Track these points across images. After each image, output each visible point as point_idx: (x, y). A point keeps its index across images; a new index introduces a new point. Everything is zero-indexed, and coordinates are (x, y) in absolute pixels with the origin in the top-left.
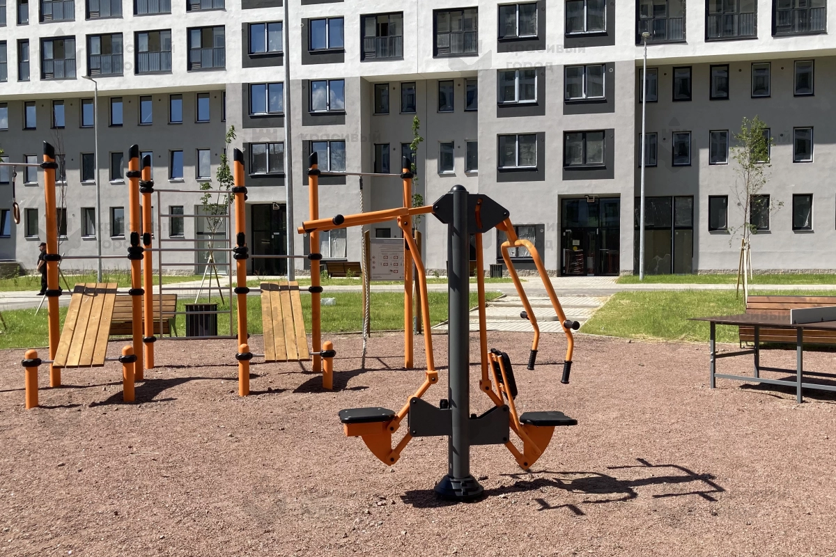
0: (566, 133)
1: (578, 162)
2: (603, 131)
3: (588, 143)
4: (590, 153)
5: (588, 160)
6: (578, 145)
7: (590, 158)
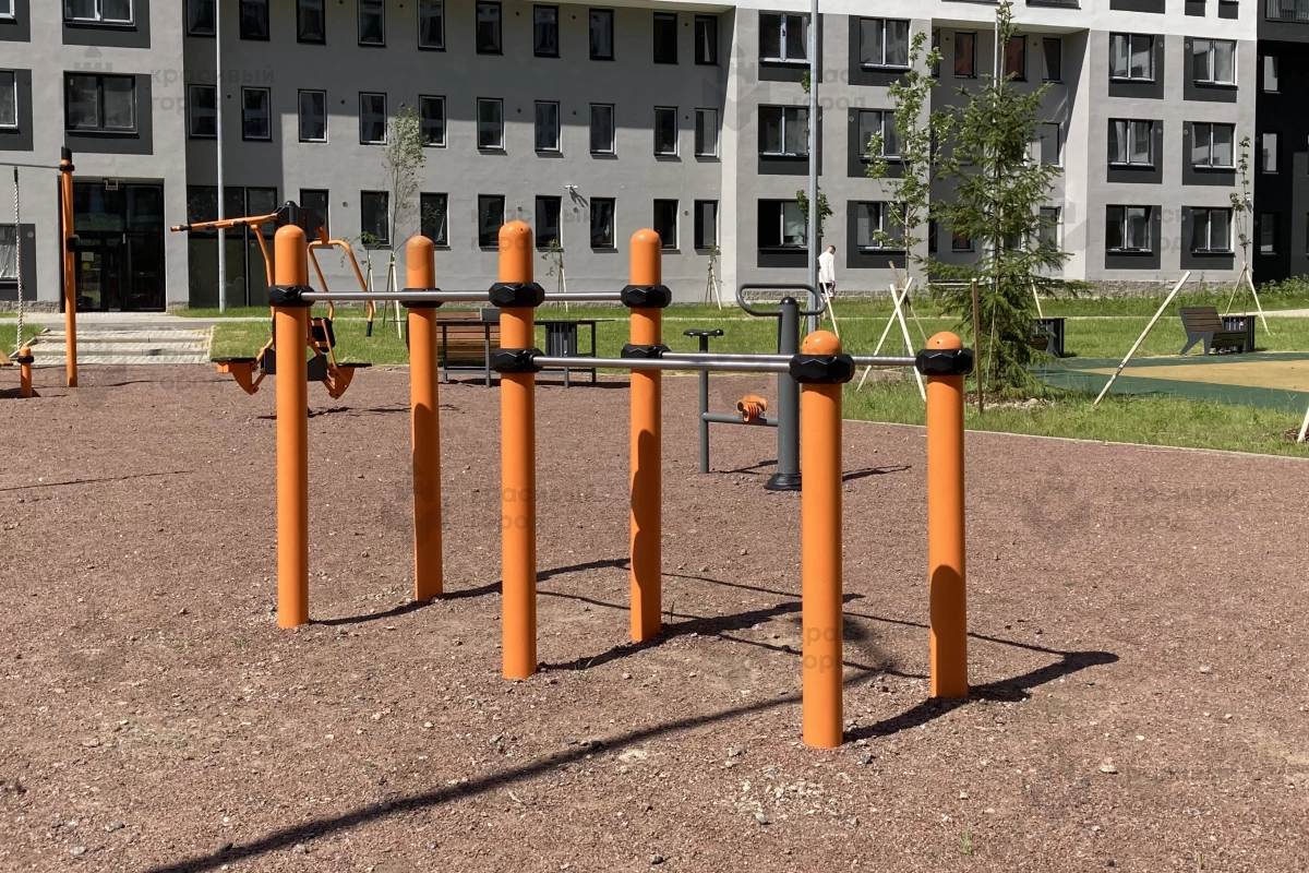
0: (67, 75)
1: (90, 124)
2: (132, 77)
3: (106, 93)
4: (110, 112)
5: (107, 122)
6: (91, 96)
7: (110, 119)
